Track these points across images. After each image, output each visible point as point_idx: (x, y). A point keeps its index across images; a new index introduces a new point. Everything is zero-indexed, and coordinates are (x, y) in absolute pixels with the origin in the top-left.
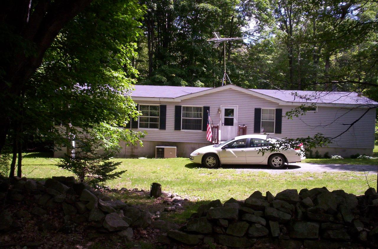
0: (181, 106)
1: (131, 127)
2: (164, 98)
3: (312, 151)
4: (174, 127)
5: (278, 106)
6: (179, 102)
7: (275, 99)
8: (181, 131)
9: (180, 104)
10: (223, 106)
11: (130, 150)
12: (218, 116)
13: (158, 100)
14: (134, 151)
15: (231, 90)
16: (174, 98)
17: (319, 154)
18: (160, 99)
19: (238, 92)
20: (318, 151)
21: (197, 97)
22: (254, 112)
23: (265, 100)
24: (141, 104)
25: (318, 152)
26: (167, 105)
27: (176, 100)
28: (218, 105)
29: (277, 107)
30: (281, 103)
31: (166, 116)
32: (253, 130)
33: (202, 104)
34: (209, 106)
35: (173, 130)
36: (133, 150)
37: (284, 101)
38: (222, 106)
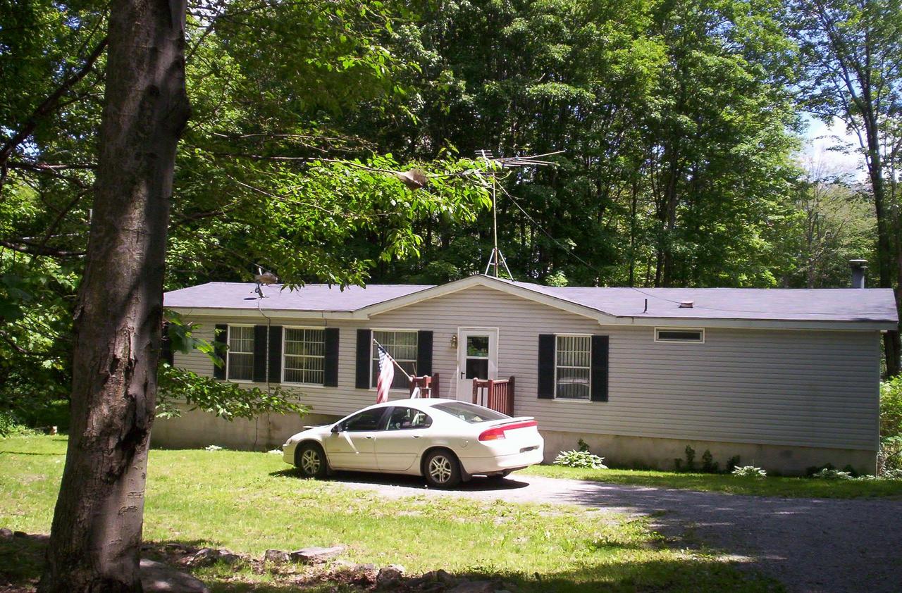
0: (370, 330)
1: (267, 380)
2: (332, 312)
3: (693, 451)
4: (354, 380)
5: (597, 330)
6: (365, 322)
7: (588, 311)
8: (370, 390)
9: (367, 325)
10: (464, 330)
11: (266, 434)
12: (452, 354)
13: (318, 316)
14: (273, 435)
15: (481, 288)
16: (351, 312)
17: (714, 461)
18: (324, 313)
19: (497, 293)
20: (711, 453)
21: (404, 309)
22: (537, 344)
23: (564, 312)
24: (287, 326)
25: (711, 456)
26: (340, 328)
27: (357, 317)
28: (452, 327)
29: (596, 332)
30: (603, 321)
31: (338, 353)
32: (536, 390)
33: (417, 325)
34: (430, 330)
35: (354, 388)
36: (271, 432)
37: (610, 315)
38: (461, 330)
